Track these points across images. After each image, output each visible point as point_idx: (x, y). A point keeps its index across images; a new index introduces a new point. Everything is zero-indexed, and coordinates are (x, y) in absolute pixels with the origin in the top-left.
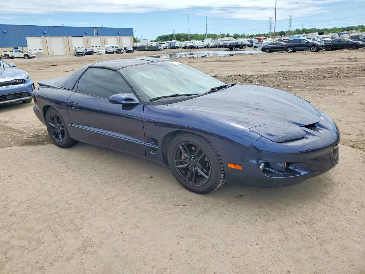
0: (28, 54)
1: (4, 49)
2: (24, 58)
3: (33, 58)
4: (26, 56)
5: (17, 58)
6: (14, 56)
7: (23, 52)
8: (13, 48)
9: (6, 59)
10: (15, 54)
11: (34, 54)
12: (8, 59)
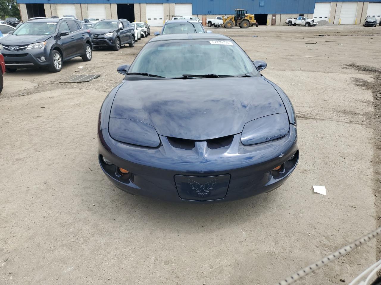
0: (310, 21)
1: (290, 16)
2: (305, 25)
3: (314, 26)
4: (308, 24)
5: (299, 25)
6: (297, 24)
7: (306, 19)
8: (299, 15)
9: (289, 26)
10: (298, 22)
11: (315, 22)
12: (291, 26)
